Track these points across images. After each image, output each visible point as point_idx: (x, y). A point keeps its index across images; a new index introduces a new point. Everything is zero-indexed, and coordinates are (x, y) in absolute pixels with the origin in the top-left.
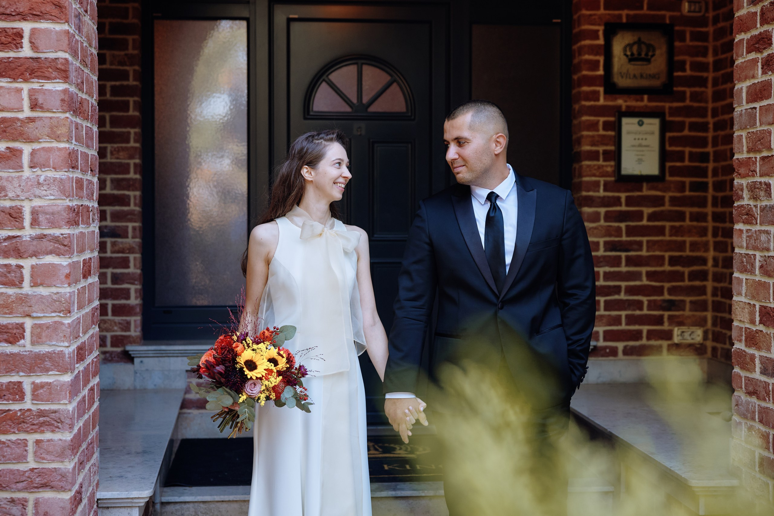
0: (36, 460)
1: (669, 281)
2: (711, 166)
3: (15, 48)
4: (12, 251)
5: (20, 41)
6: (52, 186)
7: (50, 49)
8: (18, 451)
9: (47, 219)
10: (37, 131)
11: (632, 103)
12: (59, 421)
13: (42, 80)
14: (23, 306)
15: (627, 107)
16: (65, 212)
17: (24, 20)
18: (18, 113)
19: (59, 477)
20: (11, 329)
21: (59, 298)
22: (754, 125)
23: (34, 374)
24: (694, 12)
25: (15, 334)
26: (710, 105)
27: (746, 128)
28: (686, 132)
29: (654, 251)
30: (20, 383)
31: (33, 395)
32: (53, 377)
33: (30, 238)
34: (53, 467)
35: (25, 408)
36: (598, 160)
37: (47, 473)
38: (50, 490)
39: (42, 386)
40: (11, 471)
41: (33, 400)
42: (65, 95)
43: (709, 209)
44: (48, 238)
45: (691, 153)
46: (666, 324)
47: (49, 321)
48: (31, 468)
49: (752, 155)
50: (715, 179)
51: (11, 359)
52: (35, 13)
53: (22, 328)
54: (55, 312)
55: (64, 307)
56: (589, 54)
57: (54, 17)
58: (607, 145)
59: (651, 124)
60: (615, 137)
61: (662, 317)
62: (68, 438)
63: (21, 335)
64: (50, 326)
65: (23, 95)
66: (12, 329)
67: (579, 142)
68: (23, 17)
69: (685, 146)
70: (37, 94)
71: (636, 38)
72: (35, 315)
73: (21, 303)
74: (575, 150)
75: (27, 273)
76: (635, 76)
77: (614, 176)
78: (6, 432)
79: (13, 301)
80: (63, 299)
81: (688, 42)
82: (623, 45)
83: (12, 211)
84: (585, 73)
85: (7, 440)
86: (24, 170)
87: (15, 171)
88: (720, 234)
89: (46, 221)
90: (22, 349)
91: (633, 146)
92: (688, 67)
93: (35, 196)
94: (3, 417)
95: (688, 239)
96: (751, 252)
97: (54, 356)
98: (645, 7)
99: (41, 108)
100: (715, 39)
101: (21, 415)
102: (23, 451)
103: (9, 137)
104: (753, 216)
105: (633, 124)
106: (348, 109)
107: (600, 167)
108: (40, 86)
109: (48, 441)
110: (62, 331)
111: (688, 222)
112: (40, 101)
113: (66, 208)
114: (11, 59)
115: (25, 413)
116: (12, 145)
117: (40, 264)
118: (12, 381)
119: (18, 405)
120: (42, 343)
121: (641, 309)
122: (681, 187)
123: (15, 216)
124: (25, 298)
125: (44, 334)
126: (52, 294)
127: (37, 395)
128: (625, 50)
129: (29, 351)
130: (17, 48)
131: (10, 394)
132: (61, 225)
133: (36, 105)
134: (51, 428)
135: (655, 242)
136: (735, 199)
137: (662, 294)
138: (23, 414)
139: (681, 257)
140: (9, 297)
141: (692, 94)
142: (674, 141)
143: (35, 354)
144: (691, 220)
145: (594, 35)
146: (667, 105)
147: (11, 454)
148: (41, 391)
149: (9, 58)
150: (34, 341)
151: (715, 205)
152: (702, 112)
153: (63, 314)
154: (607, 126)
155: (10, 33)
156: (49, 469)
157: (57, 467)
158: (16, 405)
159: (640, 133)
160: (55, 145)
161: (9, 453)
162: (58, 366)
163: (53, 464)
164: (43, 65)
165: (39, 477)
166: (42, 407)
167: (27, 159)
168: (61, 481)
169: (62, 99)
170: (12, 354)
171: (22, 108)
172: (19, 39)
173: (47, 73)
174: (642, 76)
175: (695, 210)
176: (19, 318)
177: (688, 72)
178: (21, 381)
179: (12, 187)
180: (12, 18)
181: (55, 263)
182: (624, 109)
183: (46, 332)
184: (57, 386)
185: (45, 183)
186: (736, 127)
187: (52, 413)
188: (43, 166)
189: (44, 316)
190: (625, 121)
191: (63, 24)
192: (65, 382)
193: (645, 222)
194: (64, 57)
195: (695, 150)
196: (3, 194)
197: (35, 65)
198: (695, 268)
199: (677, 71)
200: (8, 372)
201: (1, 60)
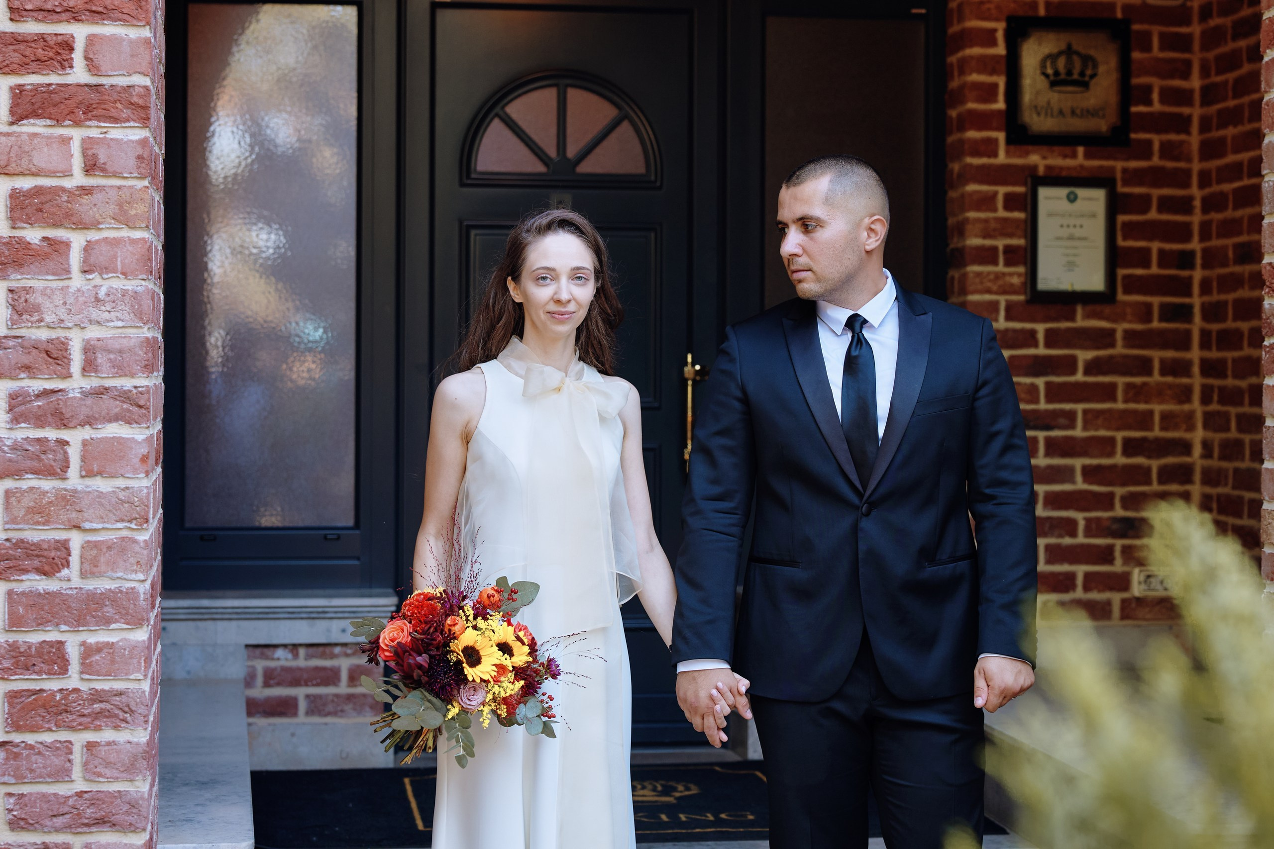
0: (87, 777)
1: (1123, 484)
2: (1197, 275)
3: (59, 68)
4: (49, 416)
5: (68, 57)
6: (119, 303)
7: (119, 70)
8: (57, 761)
9: (110, 360)
10: (95, 209)
11: (1057, 161)
12: (126, 709)
13: (105, 122)
14: (68, 510)
15: (1048, 168)
16: (141, 349)
17: (76, 20)
18: (63, 178)
19: (126, 807)
20: (46, 550)
21: (129, 497)
23: (85, 628)
25: (53, 559)
26: (1196, 166)
28: (1153, 215)
29: (1096, 430)
30: (61, 643)
31: (82, 664)
32: (116, 633)
33: (81, 393)
34: (117, 789)
35: (68, 687)
36: (995, 263)
37: (106, 799)
38: (110, 829)
39: (99, 648)
40: (44, 797)
41: (82, 673)
42: (143, 148)
43: (1195, 354)
44: (111, 394)
45: (1161, 252)
46: (1119, 561)
47: (111, 537)
48: (78, 790)
50: (1206, 299)
51: (45, 601)
52: (94, 8)
53: (66, 548)
54: (123, 521)
55: (138, 513)
56: (979, 72)
57: (126, 15)
58: (1011, 235)
59: (1090, 199)
60: (1025, 221)
61: (1110, 549)
62: (142, 739)
63: (64, 561)
64: (113, 546)
65: (72, 148)
66: (49, 550)
67: (961, 230)
68: (74, 15)
69: (1151, 239)
70: (95, 146)
71: (1063, 46)
72: (87, 525)
73: (65, 506)
74: (952, 246)
75: (74, 454)
76: (1061, 113)
77: (1025, 293)
78: (35, 729)
79: (51, 502)
80: (136, 499)
81: (1156, 51)
82: (1040, 56)
83: (50, 347)
84: (971, 105)
85: (37, 742)
86: (71, 276)
87: (57, 278)
88: (1216, 398)
89: (109, 364)
90: (65, 585)
91: (1059, 238)
92: (1155, 96)
93: (91, 322)
94: (31, 703)
95: (1158, 408)
97: (120, 598)
99: (104, 170)
100: (1205, 47)
101: (61, 699)
102: (65, 762)
103: (48, 221)
105: (1059, 198)
106: (540, 168)
107: (998, 276)
108: (101, 133)
109: (109, 744)
110: (133, 554)
111: (1156, 377)
112: (102, 159)
113: (143, 342)
114: (54, 87)
115: (69, 695)
116: (52, 233)
117: (97, 438)
118: (48, 640)
119: (56, 681)
120: (100, 575)
121: (1073, 534)
122: (1145, 313)
123: (55, 356)
124: (70, 496)
125: (102, 559)
126: (117, 490)
127: (90, 665)
128: (1043, 65)
129: (76, 588)
130: (63, 68)
131: (43, 663)
132: (134, 371)
133: (95, 165)
134: (113, 722)
135: (1099, 413)
136: (1266, 334)
137: (1110, 507)
138: (65, 698)
139: (1144, 439)
140: (44, 495)
141: (1163, 145)
142: (1131, 230)
143: (88, 594)
144: (1163, 373)
145: (989, 38)
146: (1119, 165)
147: (44, 767)
148: (97, 657)
149: (50, 85)
150: (86, 571)
151: (1205, 344)
152: (1181, 179)
153: (136, 525)
154: (1011, 202)
155: (52, 43)
156: (110, 792)
157: (122, 790)
158: (52, 681)
159: (1070, 215)
160: (125, 233)
161: (41, 766)
162: (127, 614)
163: (115, 784)
164: (107, 97)
165: (92, 807)
166: (99, 686)
167: (78, 258)
168: (129, 815)
169: (138, 155)
170: (48, 594)
171: (71, 171)
172: (67, 52)
173: (113, 110)
174: (1073, 113)
175: (1170, 354)
176: (59, 531)
177: (1157, 107)
178: (63, 640)
179: (51, 306)
180: (55, 16)
181: (124, 436)
182: (1041, 171)
183: (107, 555)
184: (125, 649)
185: (107, 299)
186: (1266, 209)
187: (116, 695)
188: (105, 269)
189: (103, 528)
190: (1044, 193)
191: (143, 29)
192: (138, 642)
193: (1079, 377)
194: (143, 84)
195: (1168, 246)
196: (36, 317)
197: (94, 97)
198: (1170, 460)
199: (1137, 104)
200: (41, 623)
201: (36, 88)
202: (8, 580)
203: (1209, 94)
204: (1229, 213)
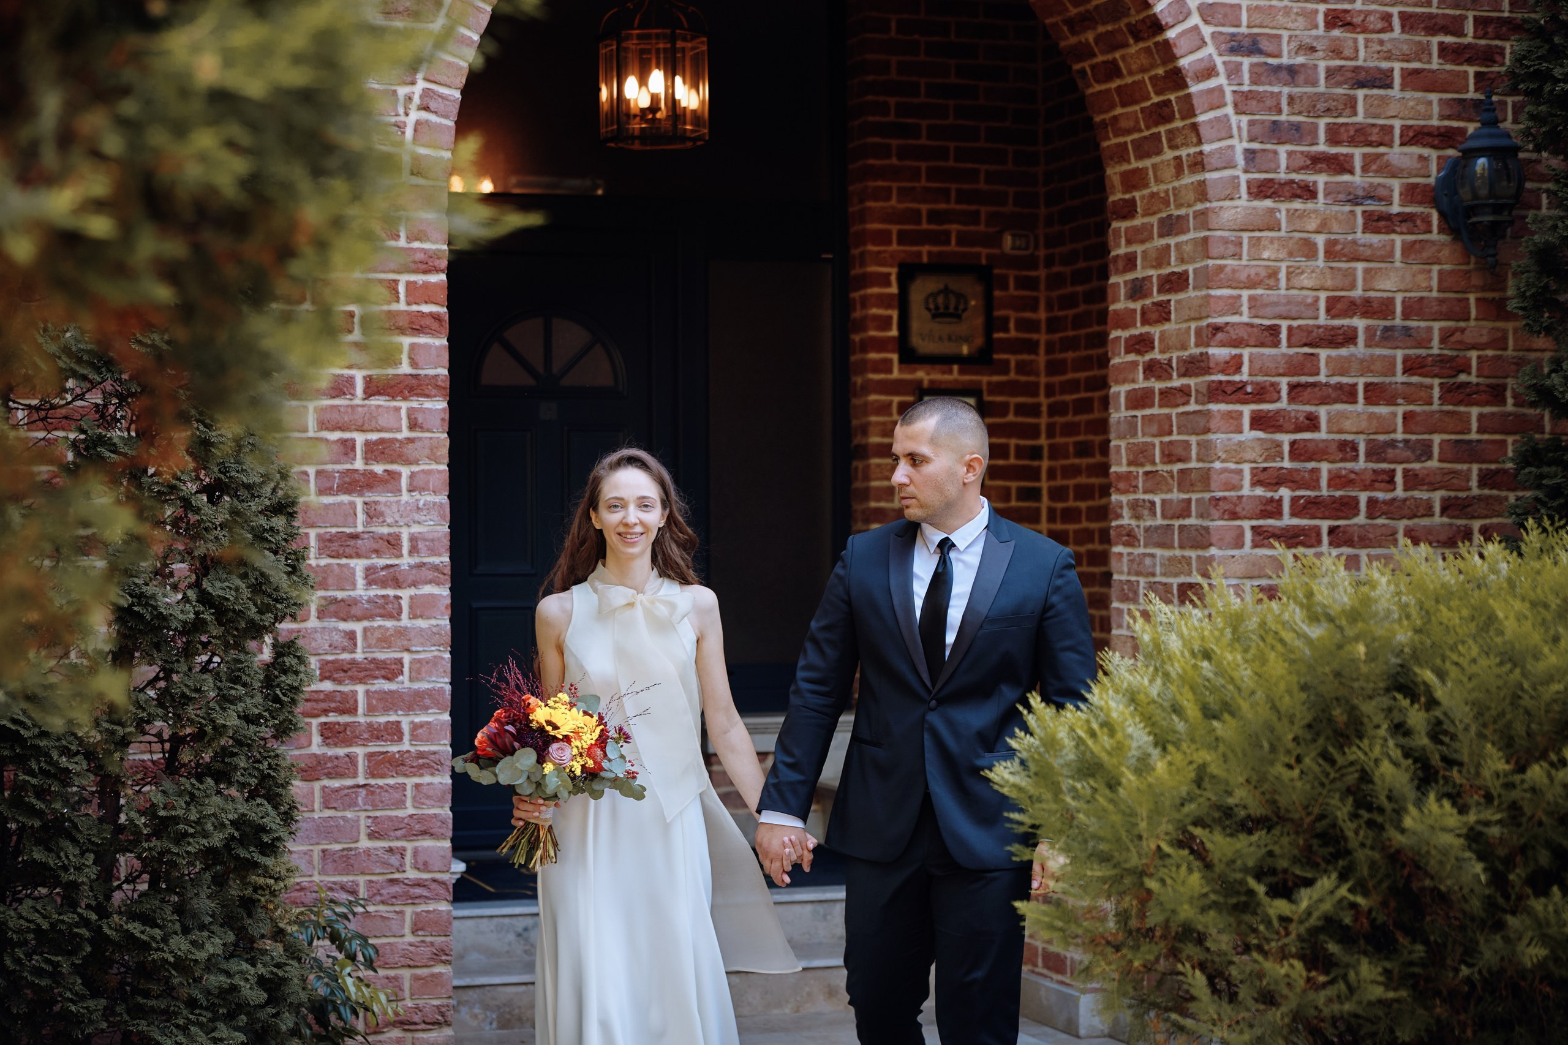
0: (415, 805)
2: (1045, 464)
3: (393, 364)
4: (390, 580)
5: (398, 357)
6: (430, 510)
7: (430, 365)
8: (397, 796)
9: (424, 546)
10: (416, 452)
11: (937, 376)
12: (439, 762)
13: (421, 397)
14: (402, 639)
15: (931, 382)
16: (445, 538)
17: (403, 334)
18: (396, 433)
19: (439, 824)
20: (389, 664)
21: (438, 631)
22: (1134, 434)
23: (413, 712)
24: (1019, 248)
25: (393, 669)
26: (1043, 380)
27: (1124, 437)
28: (1011, 418)
30: (399, 722)
31: (411, 734)
32: (431, 715)
33: (409, 566)
34: (432, 812)
35: (403, 749)
37: (425, 818)
38: (430, 837)
39: (421, 725)
40: (390, 818)
41: (411, 740)
42: (444, 414)
44: (427, 566)
45: (1017, 447)
47: (428, 656)
48: (410, 813)
49: (1132, 469)
50: (1053, 483)
51: (389, 696)
52: (414, 327)
53: (401, 663)
54: (435, 645)
55: (444, 641)
56: (878, 306)
62: (445, 781)
63: (400, 671)
64: (430, 661)
65: (402, 414)
66: (391, 664)
67: (864, 430)
69: (1010, 436)
70: (415, 412)
71: (941, 286)
72: (414, 648)
73: (400, 636)
74: (856, 442)
75: (405, 604)
76: (940, 339)
78: (384, 776)
79: (392, 634)
80: (443, 632)
81: (1012, 290)
82: (924, 294)
83: (390, 538)
84: (873, 333)
85: (385, 783)
86: (402, 493)
87: (393, 495)
89: (426, 548)
90: (401, 686)
92: (1012, 325)
93: (414, 522)
94: (381, 759)
96: (1133, 578)
97: (432, 693)
98: (953, 242)
99: (421, 427)
100: (1049, 288)
101: (399, 757)
102: (402, 796)
103: (388, 459)
104: (1135, 537)
106: (531, 381)
108: (419, 404)
109: (428, 784)
110: (443, 666)
112: (420, 420)
114: (390, 376)
115: (403, 754)
116: (390, 467)
117: (417, 594)
118: (390, 720)
119: (396, 745)
120: (419, 679)
122: (1005, 495)
123: (393, 543)
124: (403, 630)
125: (423, 669)
126: (432, 627)
127: (416, 735)
128: (927, 301)
129: (407, 688)
130: (396, 364)
131: (388, 734)
132: (436, 552)
133: (416, 424)
134: (430, 770)
136: (1112, 518)
138: (401, 756)
140: (387, 630)
141: (1018, 363)
143: (414, 691)
145: (885, 280)
146: (985, 379)
147: (389, 799)
148: (419, 730)
149: (388, 374)
150: (413, 677)
151: (1052, 517)
152: (1032, 389)
153: (444, 648)
155: (388, 349)
156: (429, 814)
157: (437, 813)
158: (393, 745)
160: (434, 467)
162: (436, 703)
163: (431, 809)
164: (422, 382)
165: (418, 823)
166: (422, 749)
167: (406, 482)
169: (442, 419)
170: (391, 692)
171: (401, 427)
172: (398, 354)
173: (426, 390)
174: (950, 339)
176: (397, 652)
177: (1013, 333)
178: (400, 720)
179: (390, 512)
180: (391, 332)
181: (435, 592)
182: (926, 384)
183: (423, 666)
184: (434, 725)
185: (424, 507)
186: (1112, 435)
187: (432, 754)
188: (422, 489)
189: (420, 650)
191: (443, 339)
192: (441, 720)
194: (444, 373)
195: (1022, 442)
196: (381, 519)
197: (414, 381)
199: (999, 331)
200: (386, 710)
201: (379, 377)
202: (366, 683)
203: (1053, 325)
204: (1070, 418)
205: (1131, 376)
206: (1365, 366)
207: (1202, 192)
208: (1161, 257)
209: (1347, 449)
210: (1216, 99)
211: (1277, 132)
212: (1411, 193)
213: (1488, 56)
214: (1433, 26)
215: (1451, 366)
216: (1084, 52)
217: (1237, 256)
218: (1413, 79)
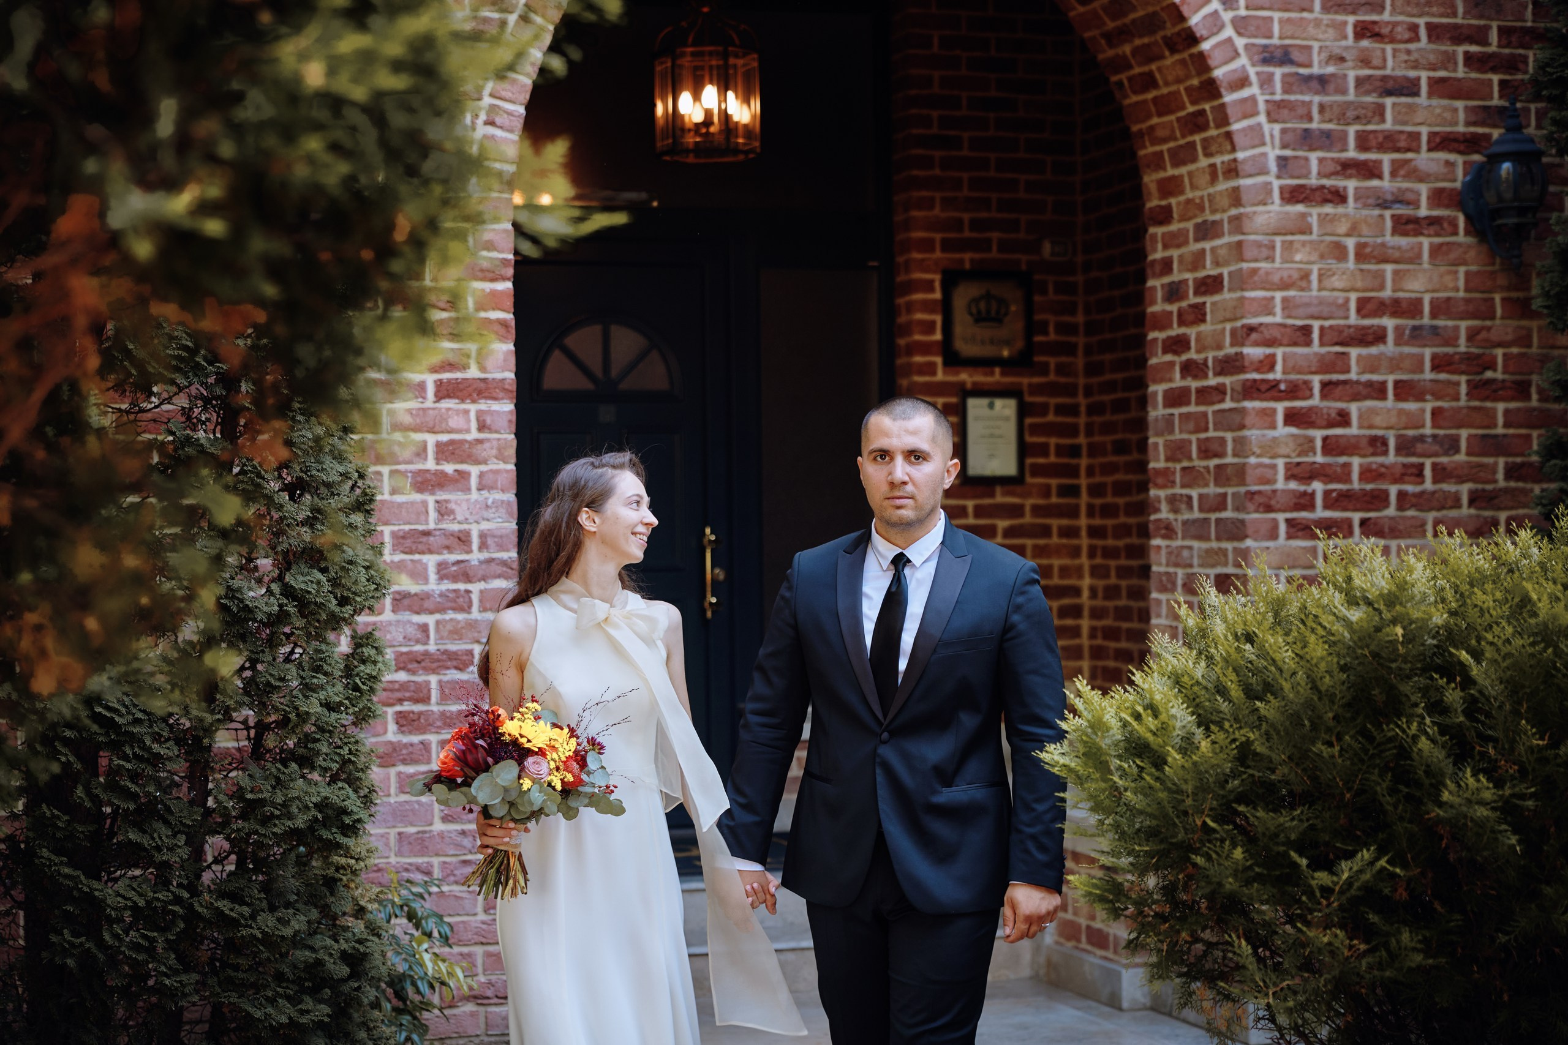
2: (1084, 462)
4: (460, 576)
5: (467, 362)
6: (498, 508)
7: (498, 369)
9: (493, 542)
10: (485, 453)
11: (980, 378)
13: (488, 400)
14: (470, 632)
15: (974, 384)
17: (471, 340)
18: (466, 434)
20: (460, 655)
22: (1171, 431)
24: (1058, 255)
25: (464, 661)
26: (1082, 381)
27: (1162, 435)
28: (1051, 417)
33: (479, 562)
42: (505, 415)
43: (1083, 522)
44: (494, 562)
45: (1057, 446)
49: (1170, 465)
50: (1091, 480)
51: (459, 686)
52: (482, 333)
53: (471, 654)
56: (922, 312)
57: (501, 337)
59: (1005, 406)
63: (470, 662)
65: (471, 416)
68: (470, 338)
69: (1050, 436)
70: (483, 415)
71: (983, 292)
73: (469, 629)
75: (475, 598)
76: (983, 343)
79: (462, 627)
81: (1051, 296)
82: (966, 300)
83: (461, 535)
84: (917, 337)
86: (472, 492)
87: (463, 494)
89: (492, 545)
92: (1051, 329)
93: (484, 519)
95: (1056, 563)
96: (1171, 570)
98: (994, 249)
99: (490, 429)
100: (1087, 293)
103: (458, 460)
104: (1173, 531)
105: (981, 406)
106: (589, 386)
108: (487, 407)
111: (1055, 540)
112: (489, 421)
114: (459, 380)
116: (460, 467)
117: (489, 589)
122: (1046, 492)
123: (463, 540)
124: (473, 623)
128: (969, 306)
130: (465, 369)
133: (483, 426)
136: (1152, 511)
140: (458, 623)
141: (1057, 365)
142: (1036, 429)
144: (1060, 536)
145: (929, 286)
146: (1025, 381)
149: (457, 379)
151: (1091, 513)
152: (1071, 391)
159: (990, 419)
160: (502, 466)
164: (489, 386)
167: (475, 481)
169: (509, 420)
170: (462, 682)
171: (470, 429)
172: (466, 360)
173: (494, 393)
174: (991, 342)
175: (1065, 522)
176: (468, 644)
177: (1052, 336)
179: (460, 510)
181: (504, 587)
182: (969, 386)
185: (492, 506)
186: (1151, 433)
188: (491, 488)
190: (972, 402)
191: (509, 344)
194: (511, 377)
195: (1062, 441)
196: (452, 517)
197: (482, 385)
198: (1066, 601)
199: (1039, 334)
201: (449, 381)
202: (438, 674)
203: (1091, 329)
204: (1108, 418)
205: (1168, 376)
206: (1395, 364)
207: (1236, 197)
208: (1197, 262)
209: (1378, 444)
210: (1249, 108)
211: (1308, 140)
212: (1438, 197)
213: (1511, 65)
214: (1458, 35)
215: (1476, 363)
216: (1122, 64)
217: (1270, 259)
218: (1439, 87)
